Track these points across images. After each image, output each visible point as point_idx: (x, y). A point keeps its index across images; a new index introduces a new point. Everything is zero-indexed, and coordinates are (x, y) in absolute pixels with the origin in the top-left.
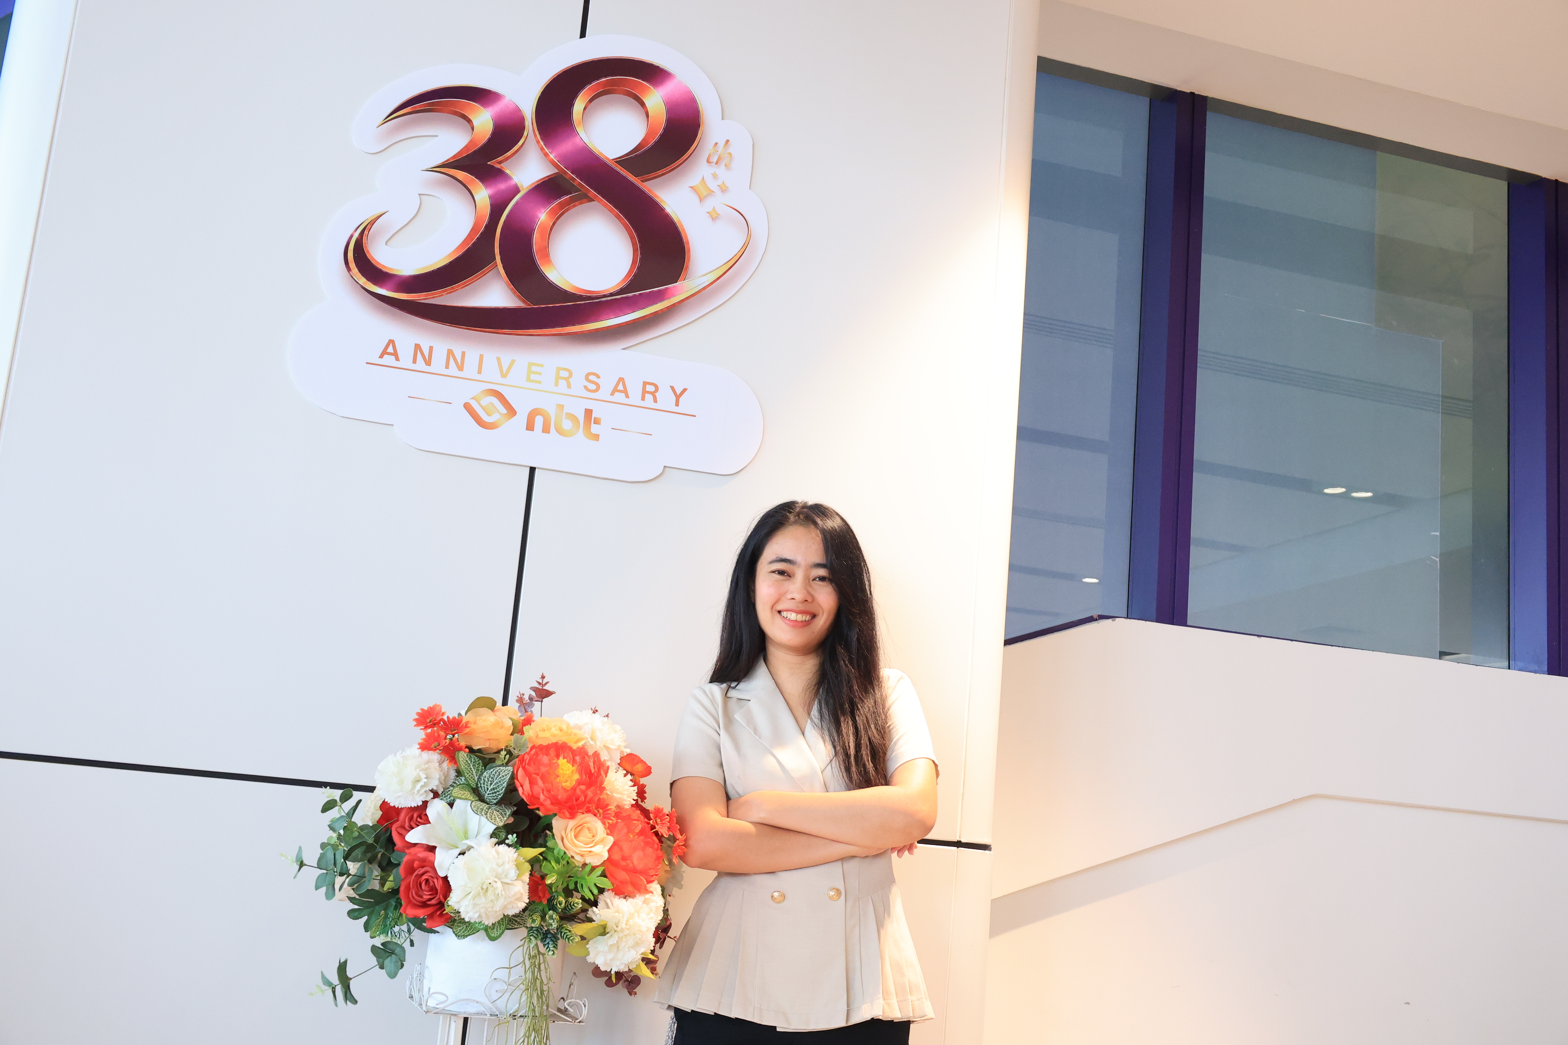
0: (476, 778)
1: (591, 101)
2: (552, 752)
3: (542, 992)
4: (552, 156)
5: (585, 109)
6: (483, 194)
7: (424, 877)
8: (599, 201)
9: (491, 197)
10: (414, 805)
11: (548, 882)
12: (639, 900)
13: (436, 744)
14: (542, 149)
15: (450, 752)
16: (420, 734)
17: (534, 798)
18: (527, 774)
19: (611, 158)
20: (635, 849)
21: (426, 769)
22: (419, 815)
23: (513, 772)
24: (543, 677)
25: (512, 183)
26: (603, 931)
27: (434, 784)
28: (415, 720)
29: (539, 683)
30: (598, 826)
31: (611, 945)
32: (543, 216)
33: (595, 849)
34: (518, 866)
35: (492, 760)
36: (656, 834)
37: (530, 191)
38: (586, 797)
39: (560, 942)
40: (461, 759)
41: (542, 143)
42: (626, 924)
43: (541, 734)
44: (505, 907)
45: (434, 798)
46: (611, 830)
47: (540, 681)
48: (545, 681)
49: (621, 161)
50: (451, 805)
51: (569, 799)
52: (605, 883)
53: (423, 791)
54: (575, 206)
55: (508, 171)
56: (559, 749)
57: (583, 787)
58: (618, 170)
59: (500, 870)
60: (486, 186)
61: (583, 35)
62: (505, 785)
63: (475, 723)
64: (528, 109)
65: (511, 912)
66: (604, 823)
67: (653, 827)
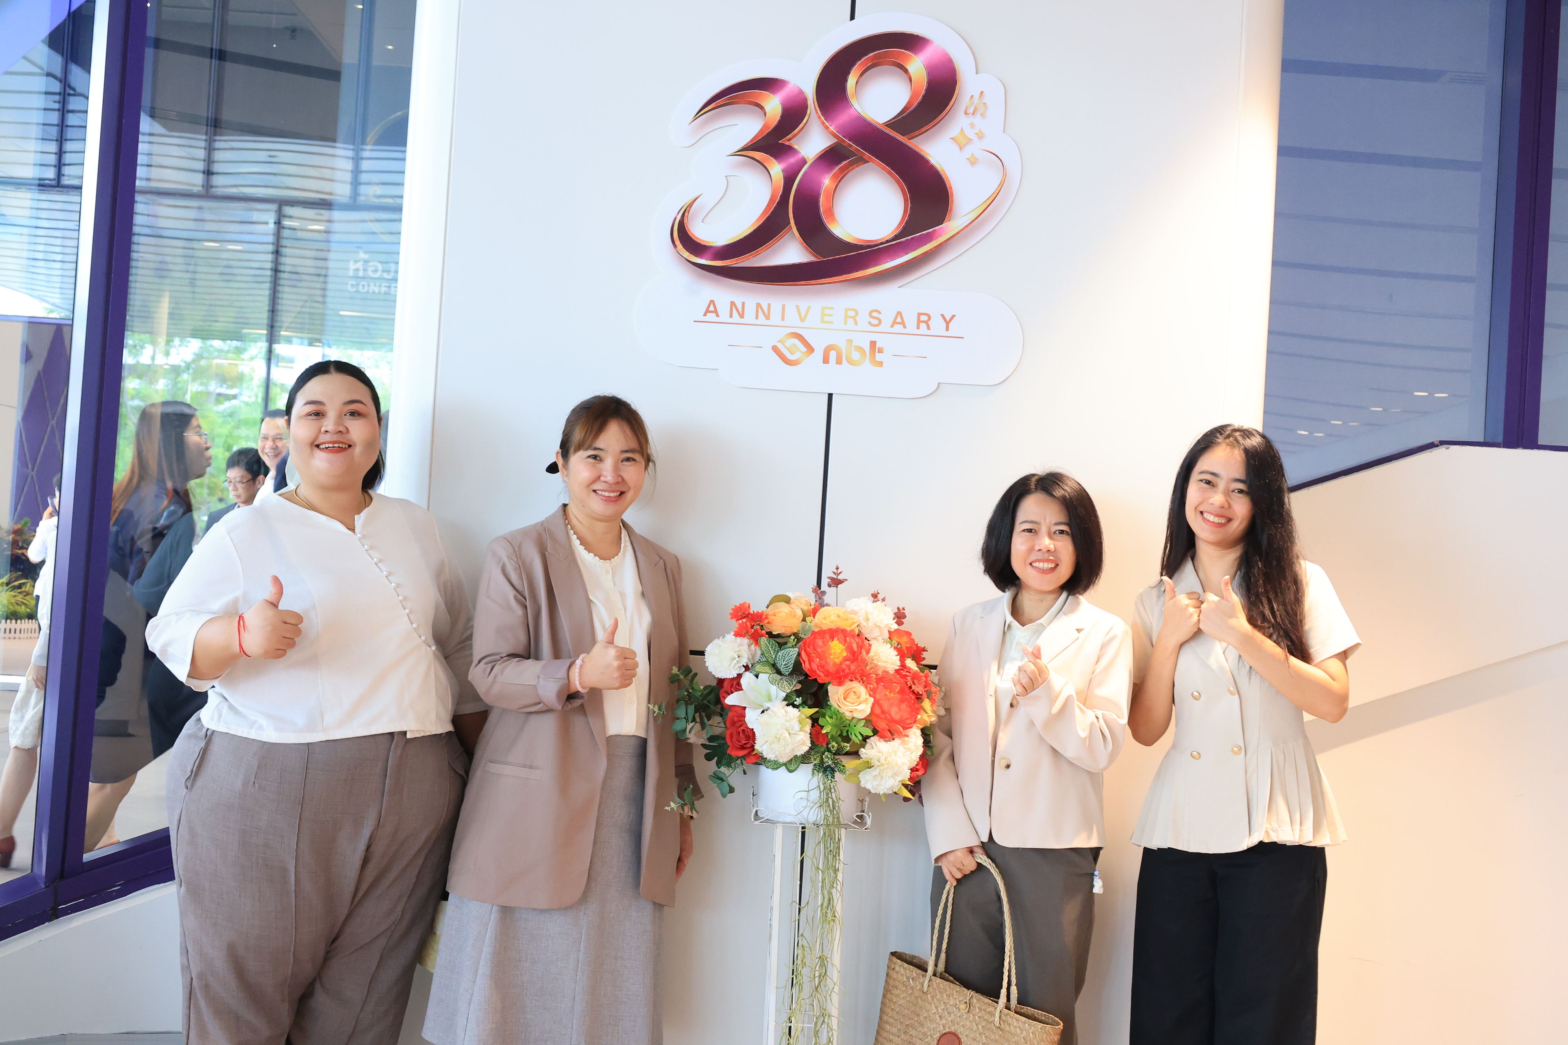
0: (774, 657)
1: (862, 75)
2: (827, 636)
3: (834, 808)
4: (831, 128)
5: (857, 83)
6: (777, 169)
7: (742, 728)
8: (873, 162)
9: (783, 171)
10: (731, 677)
11: (824, 732)
12: (897, 742)
13: (745, 631)
14: (823, 123)
15: (755, 638)
16: (735, 624)
17: (812, 670)
18: (808, 654)
19: (881, 122)
20: (892, 705)
21: (739, 651)
22: (735, 684)
23: (799, 652)
24: (837, 568)
25: (800, 156)
26: (869, 766)
27: (744, 661)
28: (731, 614)
29: (834, 573)
30: (862, 690)
31: (875, 776)
32: (827, 181)
33: (859, 707)
34: (800, 722)
35: (786, 643)
36: (913, 692)
37: (815, 161)
38: (850, 670)
39: (837, 774)
40: (762, 643)
41: (823, 118)
42: (885, 760)
43: (824, 621)
44: (793, 750)
45: (746, 671)
46: (873, 693)
47: (835, 571)
48: (839, 571)
49: (890, 124)
50: (757, 676)
51: (837, 672)
52: (868, 732)
53: (736, 667)
54: (853, 169)
55: (796, 147)
56: (833, 633)
57: (848, 663)
58: (887, 132)
59: (788, 724)
60: (779, 163)
61: (852, 17)
62: (793, 662)
63: (775, 615)
64: (809, 90)
65: (799, 754)
66: (866, 688)
67: (910, 687)
